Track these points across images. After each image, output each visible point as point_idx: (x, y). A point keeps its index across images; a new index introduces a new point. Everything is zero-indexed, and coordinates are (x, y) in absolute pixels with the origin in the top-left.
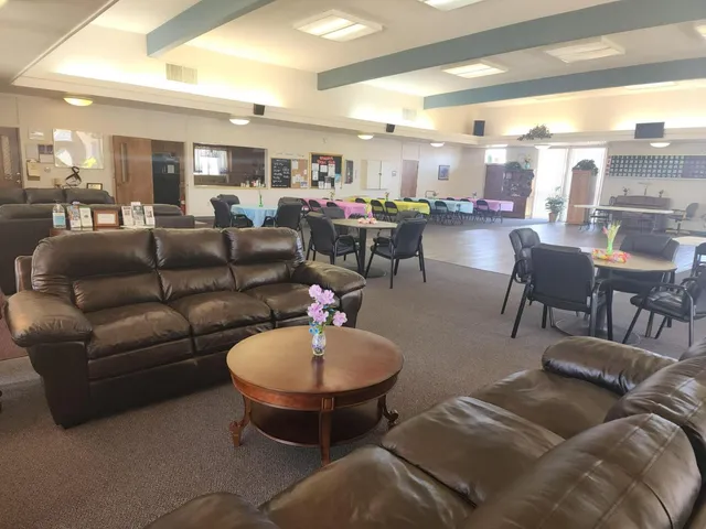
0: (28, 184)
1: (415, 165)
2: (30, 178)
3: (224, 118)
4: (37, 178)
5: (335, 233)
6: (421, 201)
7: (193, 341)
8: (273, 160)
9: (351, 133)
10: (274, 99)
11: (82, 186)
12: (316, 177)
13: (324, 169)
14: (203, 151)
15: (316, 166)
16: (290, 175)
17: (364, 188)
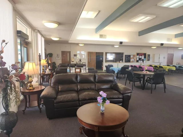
0: (72, 63)
1: (173, 55)
2: (72, 61)
3: (113, 46)
4: (73, 61)
5: (133, 75)
6: (173, 66)
7: (79, 102)
8: (126, 55)
9: (149, 47)
10: (125, 40)
11: (81, 63)
12: (138, 59)
13: (140, 57)
14: (109, 54)
15: (138, 56)
16: (130, 59)
17: (154, 62)
